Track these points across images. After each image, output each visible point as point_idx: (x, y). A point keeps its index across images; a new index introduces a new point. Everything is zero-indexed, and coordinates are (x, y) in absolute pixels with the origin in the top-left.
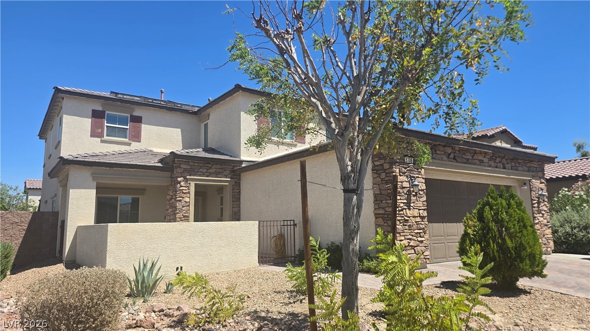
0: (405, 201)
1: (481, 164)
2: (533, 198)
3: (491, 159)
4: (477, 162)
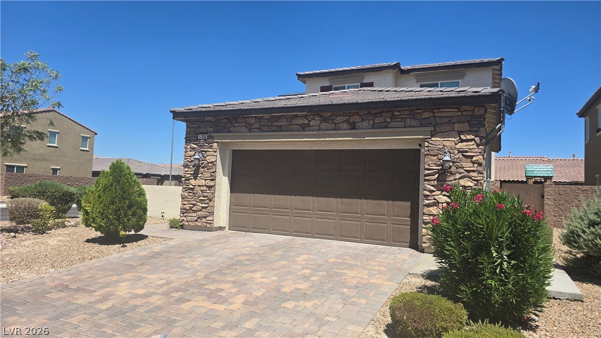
0: (192, 172)
1: (306, 129)
2: (427, 167)
3: (325, 120)
4: (295, 127)
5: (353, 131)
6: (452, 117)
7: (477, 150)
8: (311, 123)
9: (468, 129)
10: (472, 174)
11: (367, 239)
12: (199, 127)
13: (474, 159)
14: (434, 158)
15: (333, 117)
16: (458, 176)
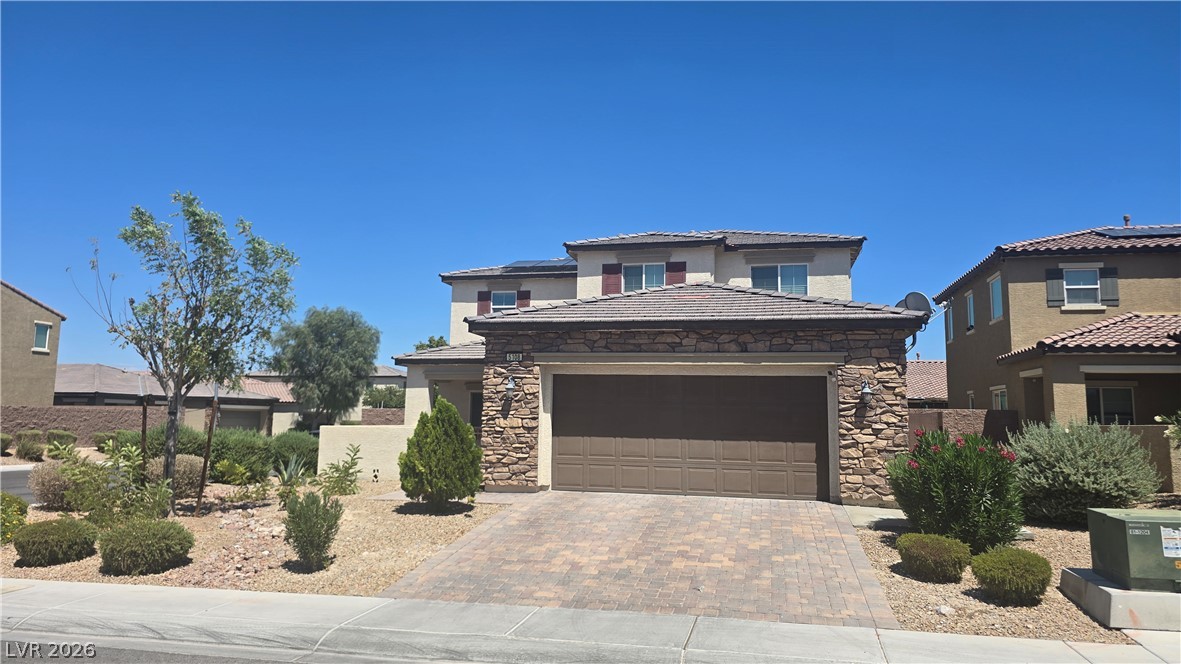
0: (500, 408)
1: (676, 349)
2: (842, 400)
3: (704, 339)
4: (661, 347)
5: (745, 354)
6: (868, 341)
7: (899, 380)
8: (684, 342)
9: (888, 355)
10: (895, 408)
11: (760, 492)
12: (508, 343)
13: (897, 390)
14: (850, 389)
15: (715, 335)
16: (879, 411)
